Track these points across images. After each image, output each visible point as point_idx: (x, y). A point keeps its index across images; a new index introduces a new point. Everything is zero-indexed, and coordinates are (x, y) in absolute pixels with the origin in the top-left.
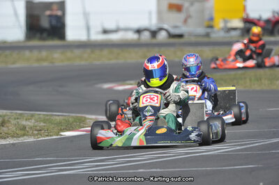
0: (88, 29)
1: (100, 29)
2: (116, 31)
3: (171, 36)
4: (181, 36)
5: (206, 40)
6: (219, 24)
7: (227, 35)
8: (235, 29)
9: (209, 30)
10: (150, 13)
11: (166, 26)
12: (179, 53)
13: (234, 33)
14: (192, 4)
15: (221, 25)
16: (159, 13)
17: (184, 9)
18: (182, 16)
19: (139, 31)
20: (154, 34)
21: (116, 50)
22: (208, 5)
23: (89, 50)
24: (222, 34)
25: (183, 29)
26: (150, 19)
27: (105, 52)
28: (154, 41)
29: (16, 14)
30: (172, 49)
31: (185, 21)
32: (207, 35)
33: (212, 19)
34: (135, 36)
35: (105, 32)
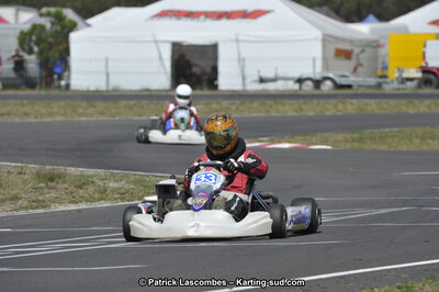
0: (244, 78)
1: (256, 78)
2: (274, 80)
3: (338, 86)
4: (349, 87)
5: (374, 91)
6: (393, 74)
7: (401, 86)
8: (411, 80)
9: (382, 80)
10: (314, 60)
11: (331, 75)
12: (340, 106)
13: (409, 84)
14: (363, 51)
15: (397, 75)
16: (325, 59)
17: (354, 56)
18: (351, 64)
19: (300, 81)
20: (317, 83)
21: (268, 102)
22: (382, 51)
23: (238, 102)
24: (396, 85)
25: (352, 79)
26: (314, 66)
27: (256, 104)
28: (317, 92)
29: (161, 58)
30: (333, 101)
31: (355, 70)
32: (379, 86)
33: (385, 68)
34: (297, 87)
35: (262, 80)
